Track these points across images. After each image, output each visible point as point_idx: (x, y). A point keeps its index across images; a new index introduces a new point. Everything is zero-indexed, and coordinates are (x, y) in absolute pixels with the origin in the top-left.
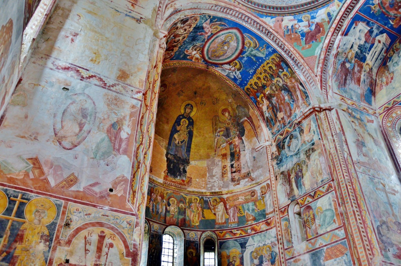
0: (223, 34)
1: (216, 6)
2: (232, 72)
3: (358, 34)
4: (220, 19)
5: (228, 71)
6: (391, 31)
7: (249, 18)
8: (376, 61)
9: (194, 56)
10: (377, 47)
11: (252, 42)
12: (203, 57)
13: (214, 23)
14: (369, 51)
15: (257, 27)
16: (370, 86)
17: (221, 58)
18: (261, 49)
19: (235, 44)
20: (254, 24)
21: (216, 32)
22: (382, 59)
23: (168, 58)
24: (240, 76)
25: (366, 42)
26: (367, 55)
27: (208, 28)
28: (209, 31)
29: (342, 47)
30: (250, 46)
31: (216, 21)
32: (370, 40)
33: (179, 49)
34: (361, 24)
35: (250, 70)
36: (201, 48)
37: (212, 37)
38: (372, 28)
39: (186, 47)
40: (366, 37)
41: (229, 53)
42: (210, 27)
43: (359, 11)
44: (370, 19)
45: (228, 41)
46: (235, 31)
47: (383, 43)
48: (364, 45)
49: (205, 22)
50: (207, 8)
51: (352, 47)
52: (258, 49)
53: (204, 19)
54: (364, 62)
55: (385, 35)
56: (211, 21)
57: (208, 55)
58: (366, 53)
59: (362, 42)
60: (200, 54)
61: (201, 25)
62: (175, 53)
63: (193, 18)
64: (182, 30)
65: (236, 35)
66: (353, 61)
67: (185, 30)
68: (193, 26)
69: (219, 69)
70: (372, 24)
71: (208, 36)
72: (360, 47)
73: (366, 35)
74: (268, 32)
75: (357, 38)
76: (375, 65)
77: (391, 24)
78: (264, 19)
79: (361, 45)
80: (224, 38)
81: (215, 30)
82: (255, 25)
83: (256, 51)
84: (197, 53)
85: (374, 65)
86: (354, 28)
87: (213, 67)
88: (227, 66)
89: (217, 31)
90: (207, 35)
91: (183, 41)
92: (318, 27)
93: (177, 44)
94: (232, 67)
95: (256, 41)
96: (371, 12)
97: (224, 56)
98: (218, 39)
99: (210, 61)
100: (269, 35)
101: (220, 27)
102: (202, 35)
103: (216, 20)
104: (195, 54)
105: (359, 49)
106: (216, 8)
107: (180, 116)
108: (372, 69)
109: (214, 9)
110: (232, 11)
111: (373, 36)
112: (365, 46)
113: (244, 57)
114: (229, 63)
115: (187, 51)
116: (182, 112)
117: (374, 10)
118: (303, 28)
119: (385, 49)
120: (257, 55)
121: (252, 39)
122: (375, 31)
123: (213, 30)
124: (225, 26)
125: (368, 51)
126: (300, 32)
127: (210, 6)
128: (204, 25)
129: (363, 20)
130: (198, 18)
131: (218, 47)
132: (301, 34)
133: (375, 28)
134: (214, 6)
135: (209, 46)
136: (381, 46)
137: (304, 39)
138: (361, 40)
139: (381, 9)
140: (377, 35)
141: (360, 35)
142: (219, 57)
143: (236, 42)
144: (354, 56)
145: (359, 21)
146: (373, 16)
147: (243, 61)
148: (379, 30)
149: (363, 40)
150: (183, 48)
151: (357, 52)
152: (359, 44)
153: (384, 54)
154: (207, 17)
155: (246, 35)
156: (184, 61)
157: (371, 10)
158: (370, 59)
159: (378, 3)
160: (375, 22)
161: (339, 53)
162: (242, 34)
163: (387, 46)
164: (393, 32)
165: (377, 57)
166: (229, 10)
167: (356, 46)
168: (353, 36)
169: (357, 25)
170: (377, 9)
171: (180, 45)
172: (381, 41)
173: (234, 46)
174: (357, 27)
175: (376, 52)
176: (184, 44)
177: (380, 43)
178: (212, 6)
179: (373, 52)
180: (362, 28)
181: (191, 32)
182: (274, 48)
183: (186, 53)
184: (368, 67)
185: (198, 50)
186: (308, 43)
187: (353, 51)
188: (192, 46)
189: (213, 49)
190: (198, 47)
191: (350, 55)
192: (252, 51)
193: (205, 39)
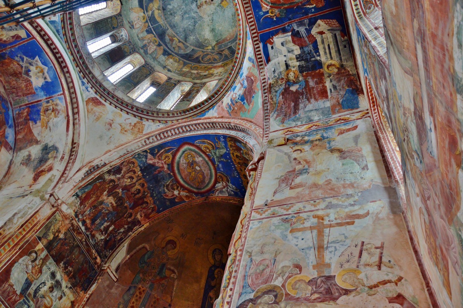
0: (180, 158)
1: (148, 139)
2: (228, 188)
3: (284, 49)
4: (160, 147)
5: (224, 190)
6: (322, 13)
7: (189, 126)
8: (340, 54)
9: (180, 196)
10: (325, 40)
11: (206, 145)
12: (189, 191)
13: (159, 154)
14: (318, 52)
15: (201, 128)
16: (348, 87)
18: (218, 145)
19: (200, 159)
20: (198, 128)
21: (170, 160)
22: (347, 46)
23: (151, 213)
24: (234, 186)
25: (301, 48)
26: (318, 58)
27: (158, 162)
28: (162, 164)
29: (273, 76)
30: (209, 150)
31: (158, 152)
32: (305, 41)
33: (153, 198)
34: (277, 38)
35: (234, 174)
36: (176, 184)
37: (173, 167)
38: (294, 30)
39: (160, 193)
40: (297, 42)
42: (159, 159)
43: (259, 30)
44: (281, 26)
45: (193, 161)
46: (186, 147)
47: (328, 30)
48: (303, 52)
49: (147, 159)
50: (141, 146)
51: (287, 66)
52: (217, 148)
53: (142, 157)
54: (322, 68)
55: (319, 22)
57: (191, 186)
58: (314, 57)
59: (297, 51)
60: (183, 190)
61: (146, 165)
62: (154, 203)
63: (125, 164)
64: (126, 180)
65: (190, 150)
66: (301, 78)
67: (131, 178)
68: (138, 170)
69: (217, 193)
70: (289, 28)
71: (168, 169)
72: (299, 58)
73: (294, 42)
74: (212, 124)
75: (286, 53)
76: (343, 58)
77: (313, 8)
78: (208, 115)
79: (299, 55)
80: (184, 160)
81: (167, 159)
82: (200, 128)
83: (218, 151)
84: (179, 191)
85: (341, 59)
86: (272, 48)
87: (211, 195)
88: (219, 186)
89: (171, 159)
90: (166, 169)
91: (146, 189)
92: (249, 79)
93: (144, 194)
94: (222, 183)
95: (209, 142)
96: (275, 19)
97: (207, 177)
98: (181, 165)
99: (203, 190)
100: (216, 127)
101: (169, 154)
102: (160, 172)
103: (156, 150)
104: (179, 194)
105: (299, 61)
106: (151, 140)
107: (211, 268)
108: (342, 66)
109: (150, 142)
110: (169, 132)
111: (304, 35)
112: (305, 52)
113: (218, 165)
114: (216, 182)
115: (167, 196)
116: (212, 261)
117: (275, 15)
118: (238, 94)
119: (338, 33)
120: (221, 153)
121: (204, 142)
122: (302, 30)
123: (165, 161)
125: (316, 53)
126: (238, 99)
127: (141, 143)
128: (151, 162)
129: (276, 33)
130: (134, 160)
131: (190, 173)
132: (240, 100)
133: (298, 27)
134: (147, 140)
135: (182, 178)
136: (329, 36)
137: (245, 101)
138: (292, 51)
139: (280, 8)
140: (308, 31)
141: (287, 48)
142: (203, 181)
143: (198, 156)
144: (298, 73)
145: (270, 38)
146: (280, 20)
147: (222, 170)
148: (304, 25)
149: (297, 49)
150: (157, 195)
151: (299, 66)
152: (294, 57)
153: (344, 38)
154: (142, 154)
155: (196, 143)
156: (178, 206)
157: (271, 18)
158: (327, 58)
159: (271, 7)
160: (289, 23)
161: (272, 85)
162: (193, 145)
163: (338, 28)
164: (327, 11)
165: (337, 49)
166: (165, 133)
167: (292, 61)
168: (279, 55)
169: (273, 43)
170: (276, 11)
171: (148, 193)
172: (323, 31)
173: (201, 161)
174: (275, 45)
175: (329, 45)
176: (153, 190)
177: (324, 33)
178: (145, 141)
179: (324, 48)
180: (282, 40)
181: (143, 175)
182: (222, 135)
183: (167, 198)
184: (334, 67)
185: (175, 188)
186: (251, 102)
187: (293, 69)
188: (164, 187)
189: (188, 177)
190: (172, 185)
191: (292, 76)
192: (215, 154)
193: (169, 174)
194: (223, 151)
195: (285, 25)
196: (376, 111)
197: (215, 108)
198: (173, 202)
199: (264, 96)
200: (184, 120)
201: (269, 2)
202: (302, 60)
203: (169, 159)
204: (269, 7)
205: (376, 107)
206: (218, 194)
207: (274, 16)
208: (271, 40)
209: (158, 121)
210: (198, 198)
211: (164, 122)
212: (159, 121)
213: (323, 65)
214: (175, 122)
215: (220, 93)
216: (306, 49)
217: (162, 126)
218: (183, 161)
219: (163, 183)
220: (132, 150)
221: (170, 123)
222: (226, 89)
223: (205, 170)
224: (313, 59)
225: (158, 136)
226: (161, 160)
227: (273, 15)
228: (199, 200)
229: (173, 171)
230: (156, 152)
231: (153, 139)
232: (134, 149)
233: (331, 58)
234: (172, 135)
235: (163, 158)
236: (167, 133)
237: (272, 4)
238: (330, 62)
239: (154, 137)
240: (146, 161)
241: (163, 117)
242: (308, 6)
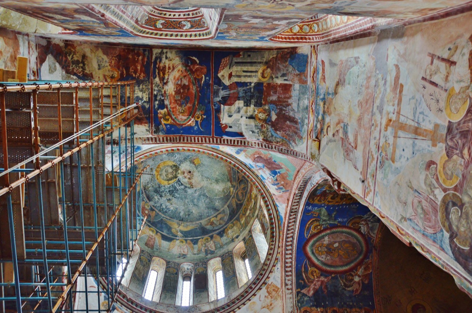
0: (318, 260)
1: (286, 285)
2: (369, 221)
3: (236, 116)
4: (299, 275)
5: (370, 226)
6: (212, 70)
7: (287, 238)
8: (255, 63)
9: (363, 276)
10: (238, 74)
11: (312, 227)
12: (360, 264)
13: (306, 281)
14: (247, 83)
15: (293, 225)
16: (286, 61)
17: (355, 241)
18: (316, 214)
19: (326, 238)
20: (292, 229)
21: (317, 271)
22: (249, 53)
25: (238, 98)
26: (253, 85)
27: (315, 285)
28: (318, 281)
29: (257, 135)
30: (319, 225)
31: (303, 280)
32: (234, 93)
34: (223, 119)
35: (353, 208)
36: (346, 276)
37: (326, 272)
38: (220, 101)
39: (350, 297)
40: (232, 102)
41: (342, 237)
42: (312, 282)
43: (211, 135)
44: (213, 113)
45: (326, 247)
46: (308, 249)
47: (230, 68)
48: (243, 98)
49: (306, 295)
50: (291, 296)
51: (251, 117)
52: (319, 216)
53: (302, 300)
54: (262, 84)
55: (219, 75)
56: (304, 286)
57: (355, 259)
58: (251, 88)
59: (240, 104)
60: (356, 270)
65: (313, 245)
66: (267, 107)
68: (315, 310)
69: (372, 235)
70: (217, 105)
71: (326, 277)
72: (247, 104)
73: (231, 104)
74: (292, 212)
75: (240, 115)
76: (259, 61)
77: (205, 78)
78: (282, 214)
79: (244, 103)
80: (323, 256)
81: (315, 274)
82: (293, 227)
83: (322, 217)
84: (356, 275)
85: (260, 63)
86: (230, 127)
88: (364, 229)
89: (315, 269)
90: (326, 280)
92: (256, 159)
94: (361, 224)
95: (309, 223)
96: (205, 117)
98: (327, 262)
99: (364, 249)
100: (296, 210)
101: (310, 269)
102: (326, 287)
103: (301, 281)
104: (359, 276)
105: (250, 104)
106: (289, 283)
108: (267, 63)
110: (287, 261)
111: (228, 93)
112: (243, 96)
113: (339, 222)
114: (358, 231)
115: (357, 290)
117: (201, 115)
118: (268, 175)
119: (235, 60)
120: (326, 214)
121: (308, 228)
122: (222, 93)
123: (315, 277)
124: (306, 264)
125: (247, 86)
126: (274, 177)
127: (288, 294)
128: (312, 292)
129: (218, 119)
131: (339, 255)
133: (219, 97)
134: (287, 287)
135: (342, 266)
136: (235, 69)
137: (277, 171)
138: (239, 108)
139: (196, 109)
140: (225, 87)
141: (235, 112)
142: (353, 245)
143: (322, 240)
144: (261, 109)
145: (221, 127)
146: (207, 112)
147: (345, 220)
148: (218, 90)
149: (239, 104)
150: (352, 301)
151: (255, 106)
152: (245, 108)
153: (241, 55)
154: (299, 298)
155: (307, 237)
156: (374, 284)
157: (203, 120)
158: (255, 76)
159: (192, 117)
160: (212, 104)
161: (265, 138)
162: (308, 241)
163: (231, 59)
164: (212, 66)
165: (249, 65)
166: (287, 265)
167: (248, 111)
168: (239, 123)
169: (226, 125)
170: (198, 113)
171: (346, 310)
172: (229, 74)
173: (329, 238)
174: (228, 123)
175: (244, 71)
176: (345, 303)
177: (231, 73)
178: (288, 289)
179: (245, 76)
180: (226, 115)
181: (323, 307)
182: (306, 206)
183: (359, 291)
184: (266, 72)
185: (351, 278)
186: (279, 165)
187: (256, 113)
188: (345, 290)
189: (343, 259)
190: (346, 280)
191: (262, 116)
192: (324, 221)
193: (332, 278)
194: (324, 211)
195: (213, 109)
196: (311, 37)
197: (277, 203)
198: (366, 287)
199: (275, 150)
200: (281, 240)
201: (188, 118)
202: (250, 101)
203: (315, 271)
204: (193, 119)
205: (307, 37)
206: (374, 234)
207: (202, 117)
208: (223, 126)
209: (273, 268)
210: (372, 257)
211: (276, 261)
212: (274, 266)
213: (261, 82)
214: (280, 250)
215: (264, 194)
216: (241, 94)
217: (279, 265)
218: (323, 258)
219: (340, 289)
220: (291, 307)
221: (279, 256)
222: (262, 186)
223: (341, 238)
224: (252, 90)
225: (287, 274)
226: (314, 280)
227: (200, 117)
228: (374, 258)
229: (331, 273)
230: (303, 282)
231: (289, 280)
232: (292, 305)
233: (256, 72)
234: (291, 258)
235: (312, 278)
236: (287, 263)
237: (190, 116)
238: (259, 74)
239: (287, 278)
240: (309, 297)
241: (271, 261)
242: (203, 82)
